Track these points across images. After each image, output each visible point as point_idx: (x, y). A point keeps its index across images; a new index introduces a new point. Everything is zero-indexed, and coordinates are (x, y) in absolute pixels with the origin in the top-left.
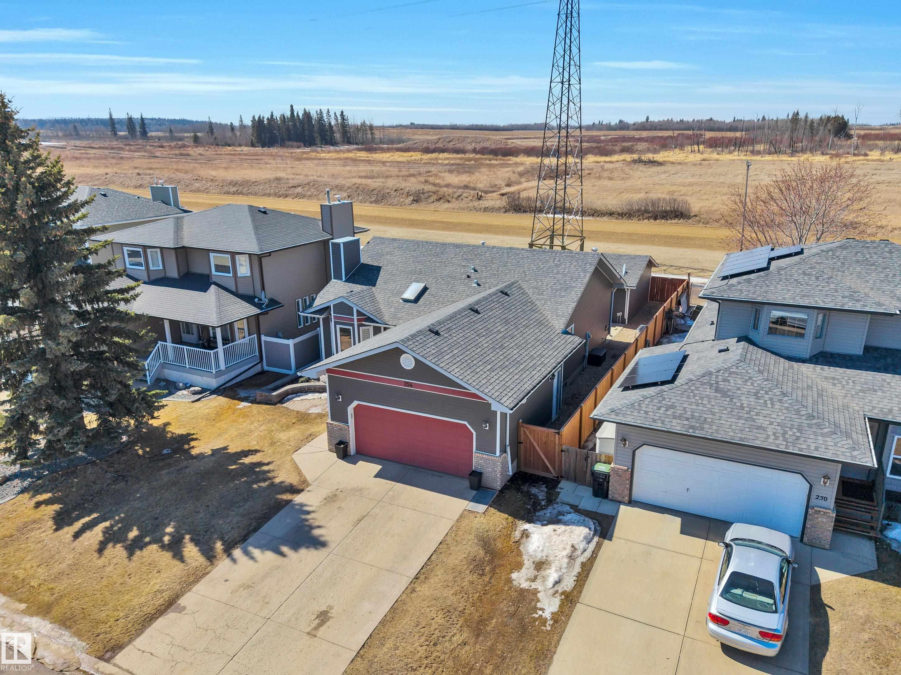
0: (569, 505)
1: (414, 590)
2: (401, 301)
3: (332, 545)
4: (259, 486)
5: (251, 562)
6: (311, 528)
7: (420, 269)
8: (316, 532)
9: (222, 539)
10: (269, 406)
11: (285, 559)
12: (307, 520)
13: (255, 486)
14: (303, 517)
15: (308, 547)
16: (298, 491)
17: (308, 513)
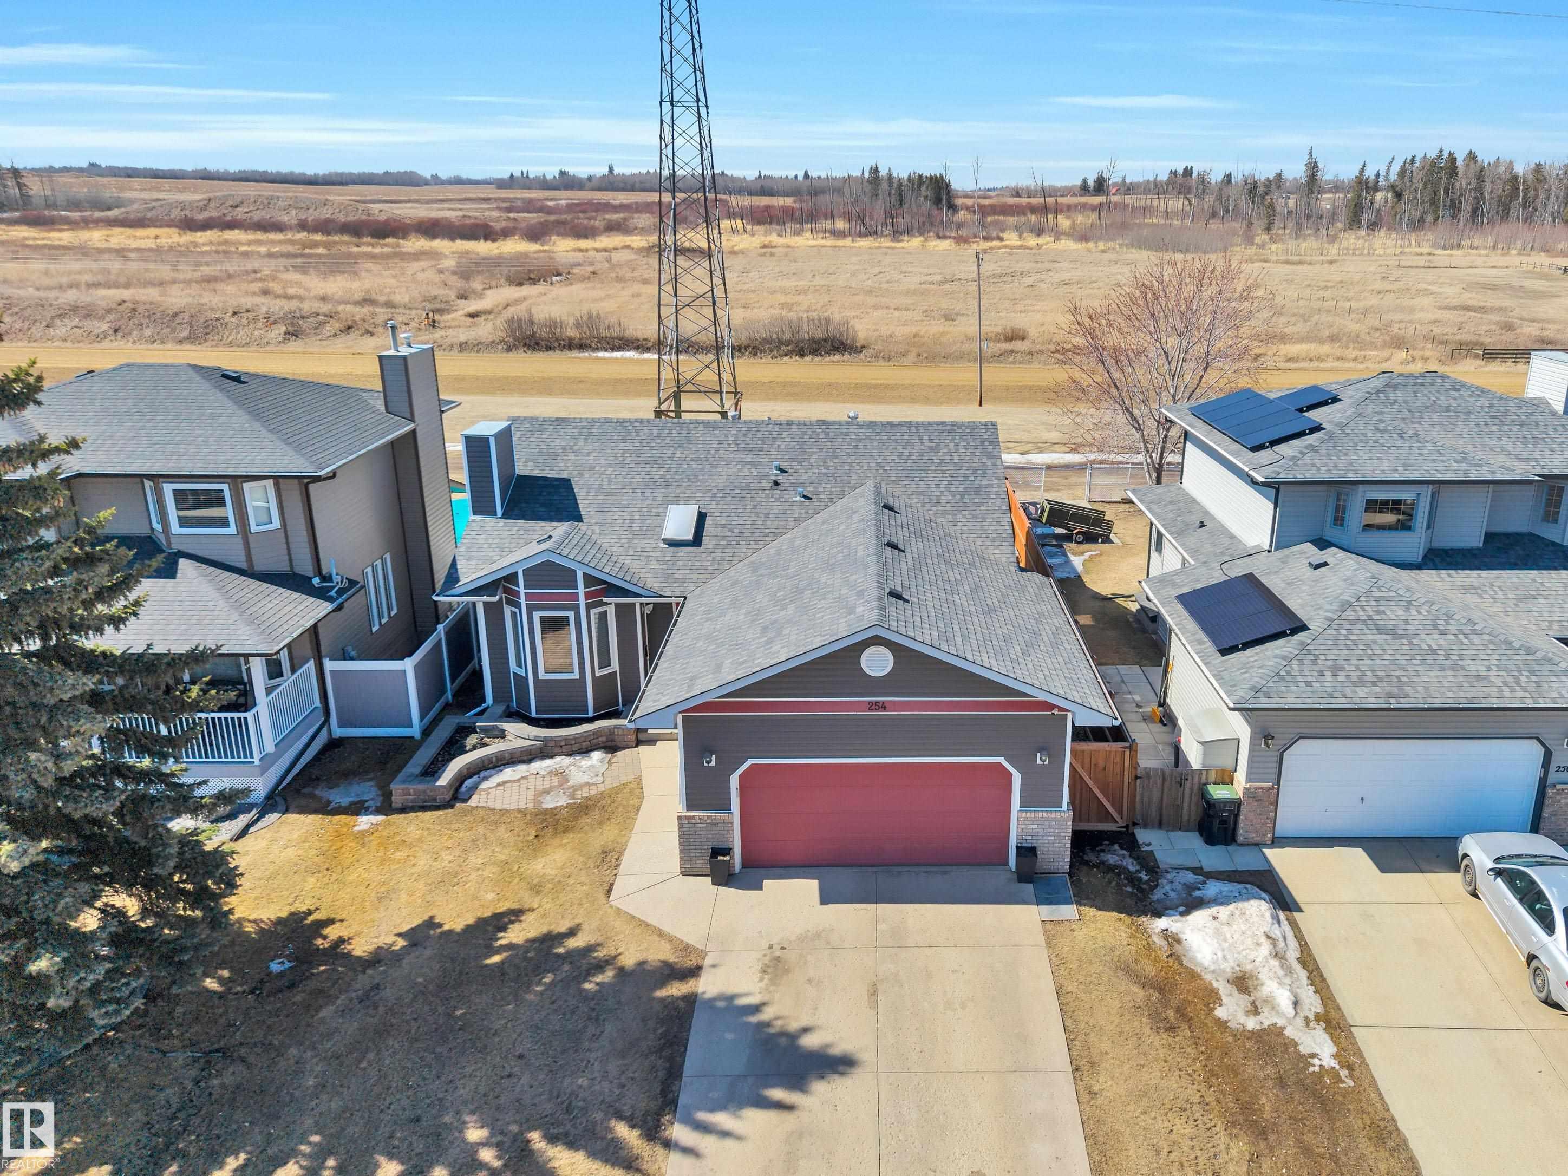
0: (1187, 869)
1: (1093, 1094)
2: (662, 545)
3: (866, 1058)
4: (598, 984)
5: (729, 1143)
6: (792, 1037)
7: (662, 477)
8: (810, 1041)
9: (620, 1116)
10: (441, 812)
11: (796, 1113)
12: (768, 1024)
13: (587, 986)
14: (754, 1019)
15: (822, 1077)
16: (694, 972)
17: (756, 1009)
